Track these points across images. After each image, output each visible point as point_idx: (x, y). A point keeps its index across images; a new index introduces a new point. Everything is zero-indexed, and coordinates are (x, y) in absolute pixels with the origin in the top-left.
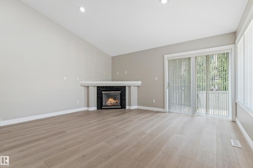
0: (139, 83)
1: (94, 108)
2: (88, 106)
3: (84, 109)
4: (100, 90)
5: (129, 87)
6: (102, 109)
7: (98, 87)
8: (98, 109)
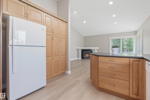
0: (98, 48)
1: (80, 58)
2: (78, 57)
3: (77, 59)
4: (83, 51)
5: (94, 50)
6: (83, 59)
7: (82, 50)
8: (82, 59)
